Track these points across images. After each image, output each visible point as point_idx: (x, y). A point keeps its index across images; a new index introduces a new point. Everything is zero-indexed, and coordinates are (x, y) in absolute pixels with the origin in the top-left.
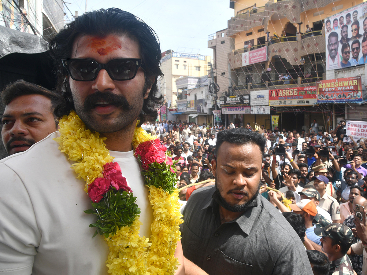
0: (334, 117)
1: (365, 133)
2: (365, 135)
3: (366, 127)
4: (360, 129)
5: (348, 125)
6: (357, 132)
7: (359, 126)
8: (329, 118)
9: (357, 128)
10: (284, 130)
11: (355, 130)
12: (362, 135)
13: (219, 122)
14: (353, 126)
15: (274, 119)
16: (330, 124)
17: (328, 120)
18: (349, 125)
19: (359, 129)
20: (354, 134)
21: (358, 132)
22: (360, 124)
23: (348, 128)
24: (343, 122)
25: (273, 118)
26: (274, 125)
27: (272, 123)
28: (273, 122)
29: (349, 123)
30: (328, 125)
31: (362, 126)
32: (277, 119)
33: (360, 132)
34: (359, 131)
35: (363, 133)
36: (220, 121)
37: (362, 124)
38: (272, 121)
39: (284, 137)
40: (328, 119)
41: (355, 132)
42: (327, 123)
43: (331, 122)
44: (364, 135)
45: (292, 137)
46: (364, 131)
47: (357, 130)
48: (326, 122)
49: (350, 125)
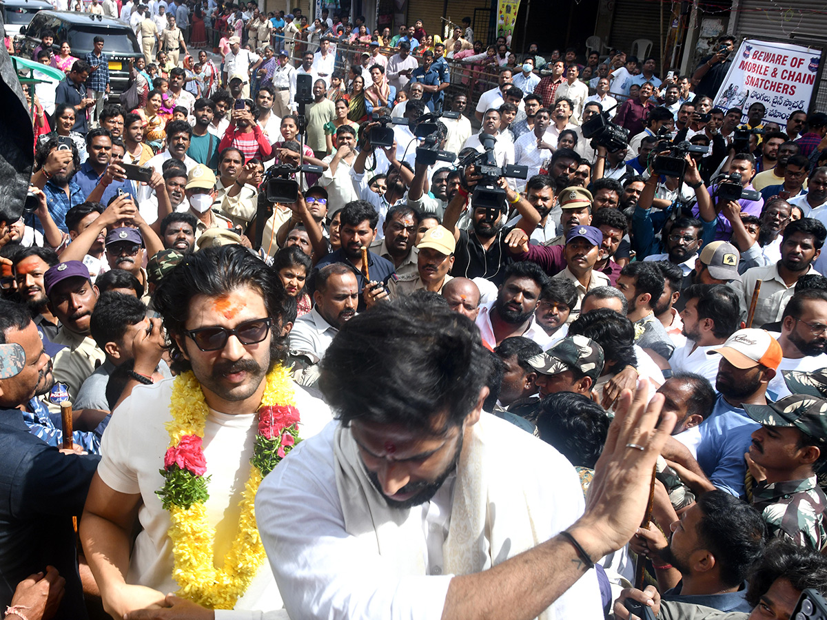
0: (693, 19)
1: (791, 83)
2: (789, 90)
3: (800, 63)
4: (781, 68)
5: (745, 55)
6: (768, 77)
7: (781, 59)
8: (677, 19)
9: (772, 66)
10: (534, 47)
11: (763, 71)
12: (781, 90)
13: (334, 6)
14: (762, 58)
15: (504, 10)
16: (677, 37)
17: (672, 23)
18: (747, 53)
19: (775, 70)
20: (757, 84)
21: (772, 79)
22: (783, 53)
23: (743, 62)
24: (729, 42)
25: (503, 5)
26: (501, 30)
27: (499, 22)
28: (502, 19)
29: (749, 49)
30: (671, 39)
31: (789, 60)
32: (513, 11)
33: (778, 79)
34: (774, 74)
35: (785, 82)
36: (337, 5)
37: (791, 55)
38: (498, 15)
39: (531, 74)
40: (676, 21)
41: (761, 77)
42: (668, 34)
43: (683, 30)
44: (786, 88)
45: (559, 76)
46: (791, 76)
47: (771, 70)
48: (665, 30)
49: (751, 56)
